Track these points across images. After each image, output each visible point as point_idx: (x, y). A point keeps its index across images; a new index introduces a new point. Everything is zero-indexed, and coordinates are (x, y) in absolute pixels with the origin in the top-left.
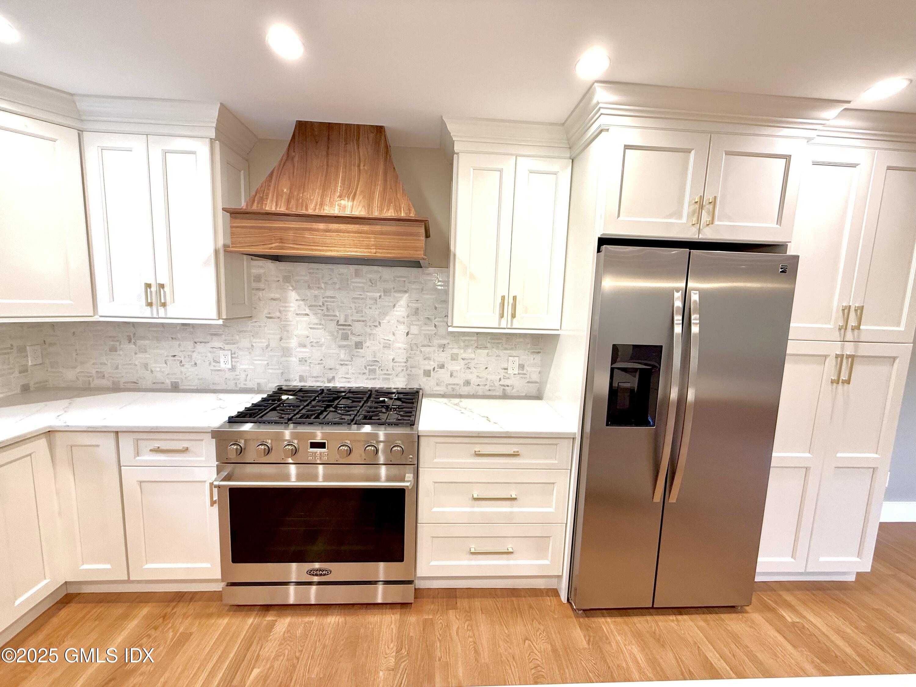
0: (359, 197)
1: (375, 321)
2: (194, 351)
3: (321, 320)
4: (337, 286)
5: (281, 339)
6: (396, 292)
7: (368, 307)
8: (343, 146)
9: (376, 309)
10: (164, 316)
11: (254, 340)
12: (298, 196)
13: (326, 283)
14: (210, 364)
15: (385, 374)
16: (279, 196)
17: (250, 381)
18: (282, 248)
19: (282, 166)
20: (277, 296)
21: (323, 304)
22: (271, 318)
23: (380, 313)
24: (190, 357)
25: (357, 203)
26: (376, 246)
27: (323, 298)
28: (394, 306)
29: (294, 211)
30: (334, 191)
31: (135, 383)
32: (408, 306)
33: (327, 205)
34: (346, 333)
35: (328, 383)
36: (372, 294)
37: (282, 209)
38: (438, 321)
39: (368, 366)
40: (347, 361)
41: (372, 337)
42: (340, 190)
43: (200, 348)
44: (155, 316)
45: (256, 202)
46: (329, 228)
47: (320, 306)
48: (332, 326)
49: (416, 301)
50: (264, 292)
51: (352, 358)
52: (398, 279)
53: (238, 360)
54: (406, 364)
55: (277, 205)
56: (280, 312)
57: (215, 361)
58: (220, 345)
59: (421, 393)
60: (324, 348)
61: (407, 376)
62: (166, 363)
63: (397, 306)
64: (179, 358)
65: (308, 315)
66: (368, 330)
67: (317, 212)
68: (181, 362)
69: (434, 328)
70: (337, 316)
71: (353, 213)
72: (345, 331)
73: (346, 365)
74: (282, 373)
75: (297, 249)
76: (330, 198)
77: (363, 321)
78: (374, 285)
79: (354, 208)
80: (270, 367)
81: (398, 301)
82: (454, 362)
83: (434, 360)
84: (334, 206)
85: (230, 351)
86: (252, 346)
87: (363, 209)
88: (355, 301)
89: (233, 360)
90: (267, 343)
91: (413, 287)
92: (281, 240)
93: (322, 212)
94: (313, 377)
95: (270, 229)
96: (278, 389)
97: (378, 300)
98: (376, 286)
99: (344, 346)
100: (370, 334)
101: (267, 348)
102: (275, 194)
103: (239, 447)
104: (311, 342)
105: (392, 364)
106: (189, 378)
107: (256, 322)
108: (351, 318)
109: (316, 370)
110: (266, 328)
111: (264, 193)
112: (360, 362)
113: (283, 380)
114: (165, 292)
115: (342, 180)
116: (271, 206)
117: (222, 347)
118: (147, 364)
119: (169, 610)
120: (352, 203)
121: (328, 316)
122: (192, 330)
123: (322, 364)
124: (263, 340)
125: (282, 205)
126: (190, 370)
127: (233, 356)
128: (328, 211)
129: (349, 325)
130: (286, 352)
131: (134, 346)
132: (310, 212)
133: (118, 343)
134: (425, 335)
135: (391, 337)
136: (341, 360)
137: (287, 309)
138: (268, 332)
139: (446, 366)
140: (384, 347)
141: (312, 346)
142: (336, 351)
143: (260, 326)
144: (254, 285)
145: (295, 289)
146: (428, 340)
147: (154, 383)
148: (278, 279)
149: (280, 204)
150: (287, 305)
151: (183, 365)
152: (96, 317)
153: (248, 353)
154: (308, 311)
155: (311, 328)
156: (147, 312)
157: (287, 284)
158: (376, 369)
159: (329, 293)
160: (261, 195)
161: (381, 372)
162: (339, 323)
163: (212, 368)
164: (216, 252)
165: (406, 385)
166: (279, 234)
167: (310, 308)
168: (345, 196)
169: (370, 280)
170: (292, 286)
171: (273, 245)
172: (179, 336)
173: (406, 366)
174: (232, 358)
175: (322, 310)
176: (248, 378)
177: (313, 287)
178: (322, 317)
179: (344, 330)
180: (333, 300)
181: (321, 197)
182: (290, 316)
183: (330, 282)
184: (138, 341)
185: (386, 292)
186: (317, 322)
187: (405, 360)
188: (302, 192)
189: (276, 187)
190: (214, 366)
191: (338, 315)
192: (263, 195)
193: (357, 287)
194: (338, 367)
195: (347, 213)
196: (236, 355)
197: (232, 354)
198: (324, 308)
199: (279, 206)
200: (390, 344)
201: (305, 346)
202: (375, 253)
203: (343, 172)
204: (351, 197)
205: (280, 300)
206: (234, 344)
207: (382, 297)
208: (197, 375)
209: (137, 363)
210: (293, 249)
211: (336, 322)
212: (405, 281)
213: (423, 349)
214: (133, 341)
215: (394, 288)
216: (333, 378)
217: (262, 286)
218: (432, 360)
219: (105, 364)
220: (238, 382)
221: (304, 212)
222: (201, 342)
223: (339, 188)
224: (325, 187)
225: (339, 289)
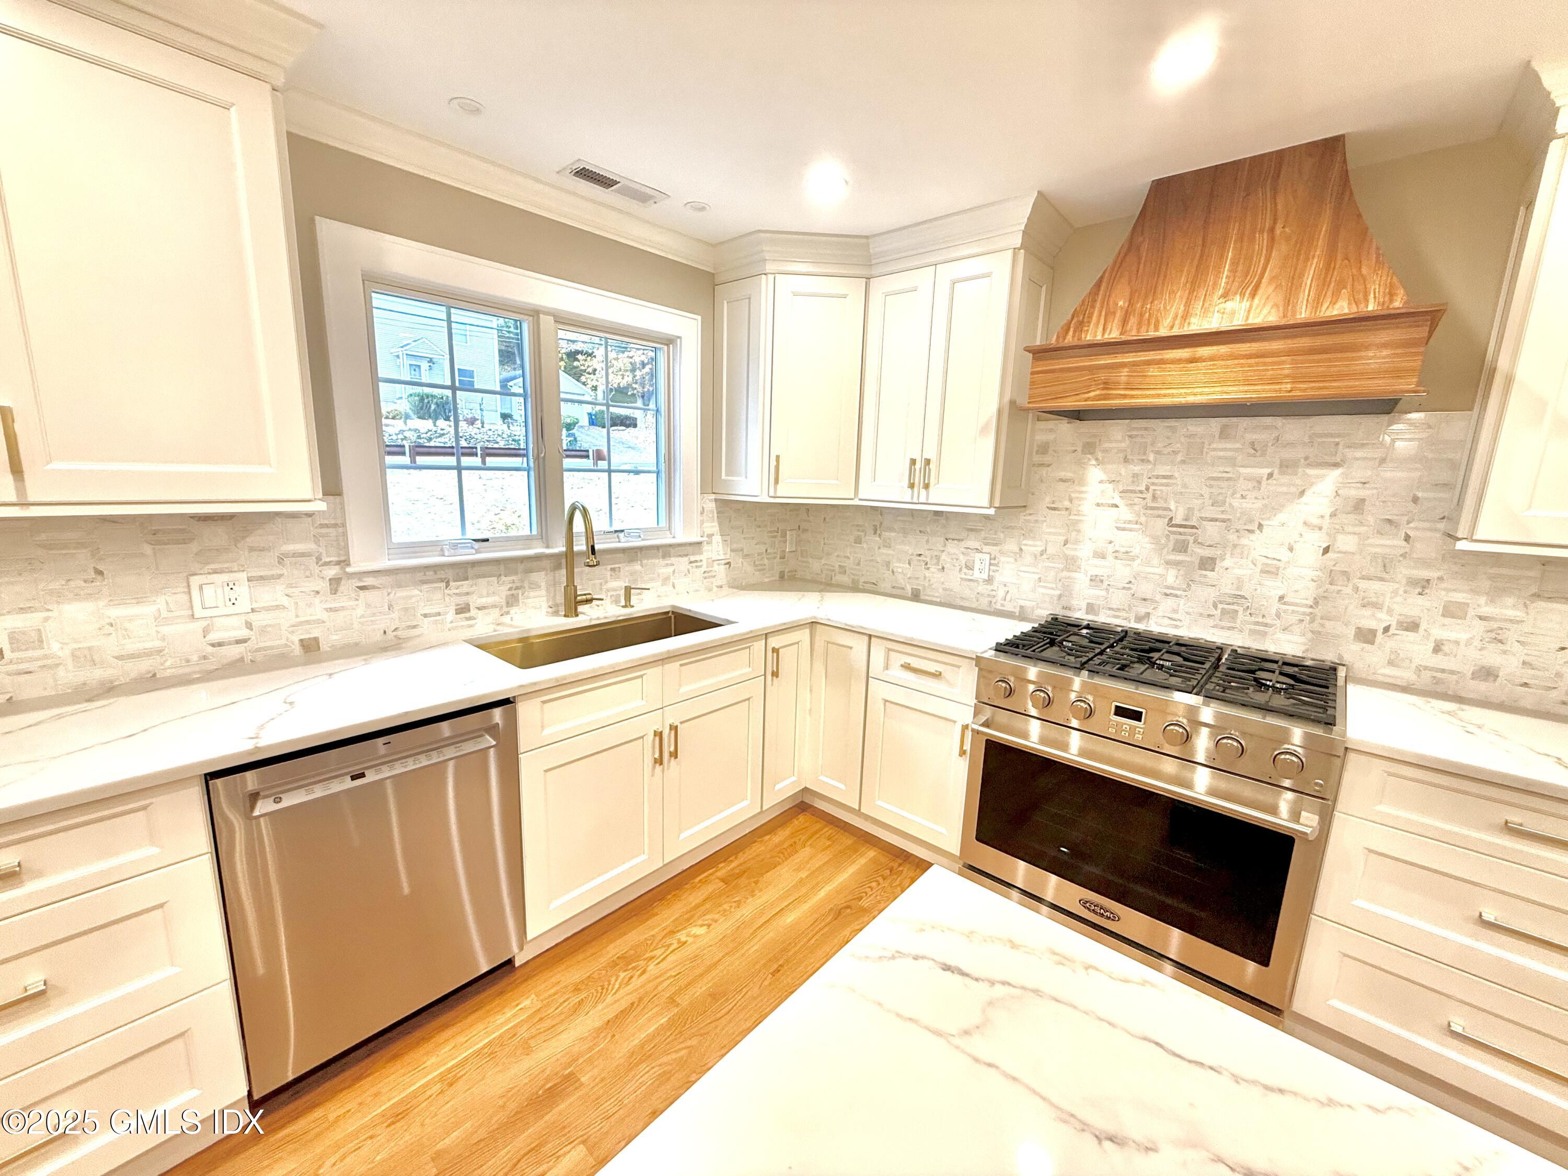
0: (1266, 289)
1: (1251, 521)
2: (944, 551)
3: (1138, 515)
4: (1179, 458)
5: (1066, 543)
6: (1309, 465)
7: (1238, 495)
8: (1241, 199)
9: (1256, 498)
10: (925, 501)
11: (1024, 542)
12: (1142, 308)
13: (1158, 453)
14: (961, 570)
15: (1257, 623)
16: (1110, 314)
17: (1010, 601)
18: (1106, 397)
19: (1118, 265)
20: (1069, 475)
21: (1147, 489)
22: (1054, 509)
23: (1265, 506)
24: (938, 558)
25: (1260, 301)
26: (1294, 378)
27: (1150, 478)
28: (1302, 493)
29: (1132, 335)
30: (1213, 289)
31: (874, 584)
32: (1337, 494)
33: (1196, 314)
34: (1184, 541)
35: (1135, 622)
36: (1248, 470)
37: (1114, 334)
38: (1417, 529)
39: (1221, 602)
40: (1179, 589)
41: (1238, 550)
42: (1227, 283)
43: (952, 548)
44: (915, 500)
45: (1072, 329)
46: (1197, 356)
47: (1141, 492)
48: (1160, 525)
49: (1360, 485)
50: (1049, 469)
51: (1189, 585)
52: (1319, 440)
53: (997, 568)
54: (1310, 610)
55: (1104, 329)
56: (1071, 500)
57: (967, 567)
58: (976, 544)
59: (1341, 673)
60: (1138, 561)
61: (1310, 635)
62: (909, 564)
63: (1307, 493)
64: (925, 559)
65: (1117, 506)
66: (1232, 537)
67: (1176, 331)
68: (926, 564)
69: (1404, 543)
70: (1171, 510)
71: (1250, 321)
72: (1183, 537)
73: (1176, 596)
74: (1060, 596)
75: (1132, 397)
76: (1204, 301)
77: (1224, 521)
78: (1258, 454)
79: (1252, 311)
80: (1041, 584)
81: (1312, 484)
82: (1447, 621)
83: (1390, 612)
84: (1210, 315)
85: (989, 555)
86: (1021, 550)
87: (1274, 311)
88: (1212, 482)
89: (991, 567)
90: (1043, 548)
91: (1359, 454)
92: (1106, 385)
93: (1186, 328)
94: (1110, 609)
95: (1091, 369)
96: (1052, 618)
97: (1264, 482)
98: (1264, 454)
99: (1177, 564)
100: (1235, 546)
101: (1042, 555)
102: (1103, 313)
103: (1008, 686)
104: (1116, 551)
105: (1276, 605)
106: (933, 587)
107: (1031, 514)
108: (1197, 514)
109: (1118, 598)
110: (1045, 524)
111: (1085, 314)
112: (1205, 594)
113: (1061, 607)
114: (930, 470)
115: (1232, 264)
116: (1096, 332)
117: (979, 548)
118: (889, 562)
119: (895, 865)
120: (1248, 304)
121: (1152, 508)
122: (944, 522)
123: (1129, 589)
124: (1038, 543)
125: (1114, 328)
126: (935, 575)
127: (992, 562)
128: (1198, 324)
129: (1193, 527)
130: (1071, 564)
131: (878, 539)
132: (1163, 332)
133: (862, 534)
134: (1374, 557)
135: (1284, 554)
136: (1168, 587)
137: (1083, 496)
138: (1048, 530)
139: (1423, 626)
140: (1262, 572)
141: (1116, 558)
142: (1160, 570)
143: (1036, 521)
144: (1037, 459)
145: (1099, 462)
146: (1380, 568)
147: (894, 587)
148: (1073, 448)
149: (1110, 327)
150: (1084, 489)
151: (928, 569)
152: (856, 500)
153: (1012, 560)
154: (1117, 500)
155: (1118, 528)
156: (906, 495)
157: (1089, 456)
158: (1236, 611)
159: (1163, 470)
160: (1081, 318)
161: (1248, 618)
162: (1173, 522)
163: (963, 576)
164: (1000, 412)
165: (1303, 652)
166: (1102, 376)
167: (1122, 495)
168: (1236, 294)
169: (1252, 444)
170: (1097, 459)
171: (1092, 394)
172: (928, 529)
173: (1311, 613)
174: (990, 564)
175: (1144, 499)
176: (1008, 598)
177: (1132, 460)
178: (1143, 511)
179: (1180, 534)
180: (1169, 481)
181: (1186, 302)
182: (1087, 507)
183: (1166, 451)
184: (883, 533)
185: (1287, 466)
186: (1131, 519)
187: (1310, 602)
188: (1150, 300)
189: (1106, 300)
190: (965, 574)
191: (1173, 507)
192: (1083, 318)
193: (1220, 458)
194: (1158, 597)
195: (1238, 322)
196: (996, 562)
197: (990, 559)
198: (1149, 496)
199: (1108, 330)
200: (1278, 569)
201: (1103, 556)
202: (1290, 391)
203: (1235, 248)
204: (1248, 292)
205: (1074, 482)
206: (995, 545)
207: (1276, 475)
208: (943, 583)
209: (879, 561)
210: (1125, 396)
211: (1167, 520)
212: (1337, 444)
213: (1363, 584)
214: (878, 532)
215: (1306, 458)
216: (1148, 615)
217: (1046, 459)
218: (1385, 608)
219: (848, 558)
220: (994, 601)
221: (1152, 334)
222: (953, 540)
223: (1224, 280)
224: (1194, 285)
225: (1183, 462)
